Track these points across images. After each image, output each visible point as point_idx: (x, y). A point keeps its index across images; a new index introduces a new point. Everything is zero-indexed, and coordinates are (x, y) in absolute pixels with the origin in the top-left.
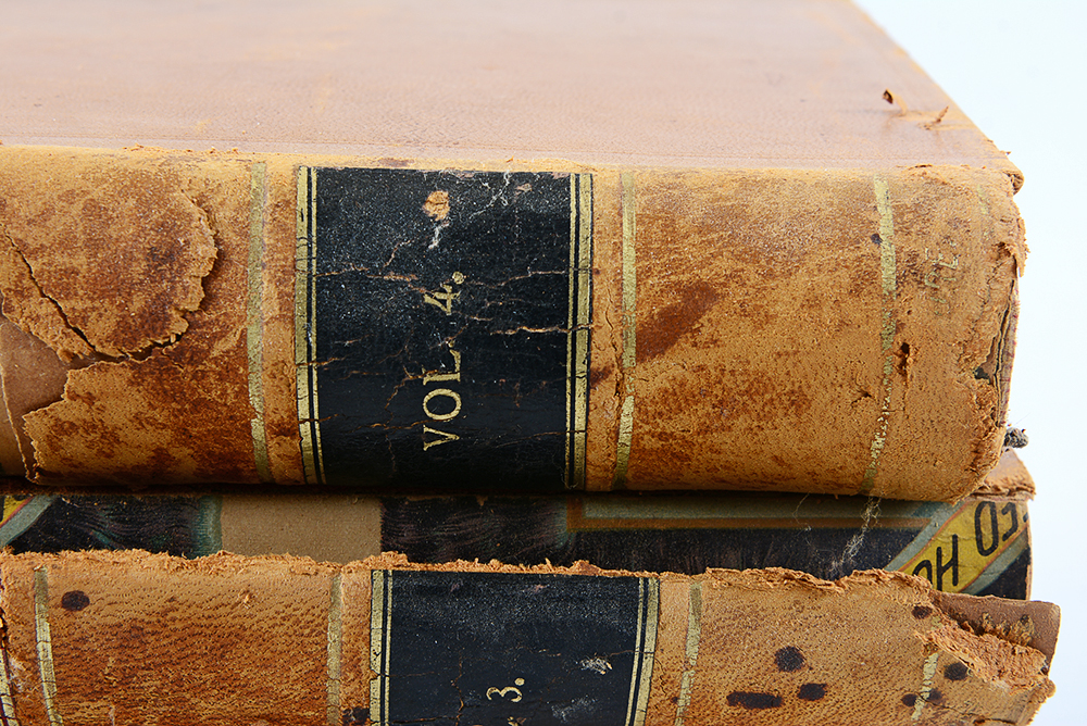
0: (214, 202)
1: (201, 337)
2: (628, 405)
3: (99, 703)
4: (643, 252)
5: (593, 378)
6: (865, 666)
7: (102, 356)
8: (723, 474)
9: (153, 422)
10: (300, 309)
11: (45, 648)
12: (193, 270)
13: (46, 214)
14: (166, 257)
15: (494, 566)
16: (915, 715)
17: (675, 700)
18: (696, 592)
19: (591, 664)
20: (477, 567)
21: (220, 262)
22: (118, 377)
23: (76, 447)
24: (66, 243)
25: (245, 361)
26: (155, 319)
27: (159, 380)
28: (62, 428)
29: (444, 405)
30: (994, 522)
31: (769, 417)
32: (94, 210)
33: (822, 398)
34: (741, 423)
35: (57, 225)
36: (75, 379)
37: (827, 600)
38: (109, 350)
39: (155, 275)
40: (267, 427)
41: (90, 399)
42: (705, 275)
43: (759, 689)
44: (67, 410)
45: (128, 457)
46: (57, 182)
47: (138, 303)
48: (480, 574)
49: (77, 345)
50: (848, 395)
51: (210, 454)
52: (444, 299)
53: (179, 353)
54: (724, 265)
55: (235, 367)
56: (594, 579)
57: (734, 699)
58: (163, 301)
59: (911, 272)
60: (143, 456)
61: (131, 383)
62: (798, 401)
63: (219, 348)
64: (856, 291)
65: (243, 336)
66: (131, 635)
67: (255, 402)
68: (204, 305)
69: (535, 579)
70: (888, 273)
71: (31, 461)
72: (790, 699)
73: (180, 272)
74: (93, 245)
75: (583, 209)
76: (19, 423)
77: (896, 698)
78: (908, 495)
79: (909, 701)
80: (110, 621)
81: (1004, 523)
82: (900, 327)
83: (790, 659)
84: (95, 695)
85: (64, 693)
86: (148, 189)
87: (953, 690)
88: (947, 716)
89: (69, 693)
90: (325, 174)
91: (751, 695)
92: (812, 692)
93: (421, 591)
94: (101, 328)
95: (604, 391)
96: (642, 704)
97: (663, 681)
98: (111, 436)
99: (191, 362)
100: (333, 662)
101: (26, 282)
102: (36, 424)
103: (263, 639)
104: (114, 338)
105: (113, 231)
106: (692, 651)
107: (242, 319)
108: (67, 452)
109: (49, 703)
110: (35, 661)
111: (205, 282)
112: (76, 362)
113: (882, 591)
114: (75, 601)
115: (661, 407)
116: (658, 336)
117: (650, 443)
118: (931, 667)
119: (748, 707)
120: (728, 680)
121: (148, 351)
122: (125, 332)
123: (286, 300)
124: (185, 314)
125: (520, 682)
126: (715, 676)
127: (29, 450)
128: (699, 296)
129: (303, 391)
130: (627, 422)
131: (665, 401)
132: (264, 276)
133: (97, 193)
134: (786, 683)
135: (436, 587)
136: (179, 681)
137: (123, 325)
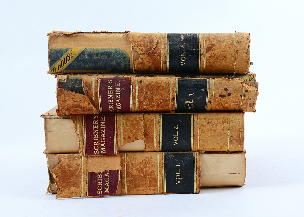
0: (157, 37)
1: (156, 51)
2: (205, 59)
3: (143, 97)
4: (206, 41)
5: (201, 55)
6: (236, 91)
7: (144, 53)
8: (217, 69)
9: (149, 62)
10: (167, 47)
11: (137, 88)
12: (155, 44)
13: (138, 38)
14: (152, 42)
15: (190, 78)
16: (242, 99)
17: (212, 96)
18: (214, 81)
19: (202, 90)
20: (188, 78)
21: (157, 43)
22: (146, 56)
23: (140, 66)
24: (140, 41)
25: (160, 54)
26: (150, 49)
27: (151, 56)
28: (139, 63)
29: (183, 59)
30: (251, 77)
31: (222, 60)
32: (143, 37)
33: (228, 57)
34: (219, 61)
35: (139, 39)
36: (141, 56)
37: (230, 82)
38: (145, 53)
39: (150, 44)
40: (163, 62)
41: (143, 59)
42: (213, 43)
43: (223, 94)
44: (140, 60)
45: (146, 67)
46: (139, 35)
47: (148, 47)
48: (188, 79)
49: (142, 52)
50: (231, 57)
51: (156, 67)
52: (183, 46)
53: (153, 53)
54: (216, 42)
55: (159, 55)
56: (202, 79)
57: (220, 96)
58: (151, 47)
59: (237, 42)
60: (148, 67)
61: (147, 57)
62: (225, 58)
63: (158, 52)
64: (231, 44)
65: (160, 51)
66: (147, 86)
67: (162, 59)
68: (156, 47)
69: (195, 79)
70: (235, 42)
71: (134, 68)
72: (226, 96)
73: (153, 44)
74: (143, 41)
75: (199, 37)
76: (134, 62)
77: (239, 96)
78: (240, 72)
79: (241, 96)
80: (145, 84)
81: (252, 77)
82: (236, 48)
83: (226, 90)
84: (142, 95)
85: (138, 95)
86: (149, 36)
87: (246, 94)
88: (246, 99)
89: (139, 95)
90: (169, 34)
91: (222, 95)
92: (229, 95)
93: (181, 80)
94: (144, 50)
95: (202, 56)
96: (208, 97)
97: (211, 93)
98: (144, 64)
99: (154, 54)
100: (171, 90)
101: (136, 45)
102: (136, 62)
103: (163, 87)
104: (146, 51)
105: (145, 40)
106: (214, 88)
107: (160, 49)
108: (139, 67)
109: (137, 97)
110: (136, 90)
111: (156, 45)
112: (141, 54)
113: (236, 81)
114: (141, 82)
115: (209, 59)
116: (208, 50)
117: (208, 64)
118: (243, 91)
119: (221, 97)
120: (219, 93)
121: (149, 53)
122: (147, 51)
123: (165, 47)
124: (154, 48)
125: (193, 93)
126: (217, 92)
127: (134, 66)
128: (213, 45)
129: (167, 57)
130: (205, 61)
131: (209, 58)
132: (163, 44)
133: (143, 36)
134: (225, 93)
135: (183, 80)
136: (152, 93)
137: (147, 50)
